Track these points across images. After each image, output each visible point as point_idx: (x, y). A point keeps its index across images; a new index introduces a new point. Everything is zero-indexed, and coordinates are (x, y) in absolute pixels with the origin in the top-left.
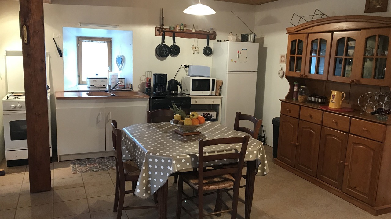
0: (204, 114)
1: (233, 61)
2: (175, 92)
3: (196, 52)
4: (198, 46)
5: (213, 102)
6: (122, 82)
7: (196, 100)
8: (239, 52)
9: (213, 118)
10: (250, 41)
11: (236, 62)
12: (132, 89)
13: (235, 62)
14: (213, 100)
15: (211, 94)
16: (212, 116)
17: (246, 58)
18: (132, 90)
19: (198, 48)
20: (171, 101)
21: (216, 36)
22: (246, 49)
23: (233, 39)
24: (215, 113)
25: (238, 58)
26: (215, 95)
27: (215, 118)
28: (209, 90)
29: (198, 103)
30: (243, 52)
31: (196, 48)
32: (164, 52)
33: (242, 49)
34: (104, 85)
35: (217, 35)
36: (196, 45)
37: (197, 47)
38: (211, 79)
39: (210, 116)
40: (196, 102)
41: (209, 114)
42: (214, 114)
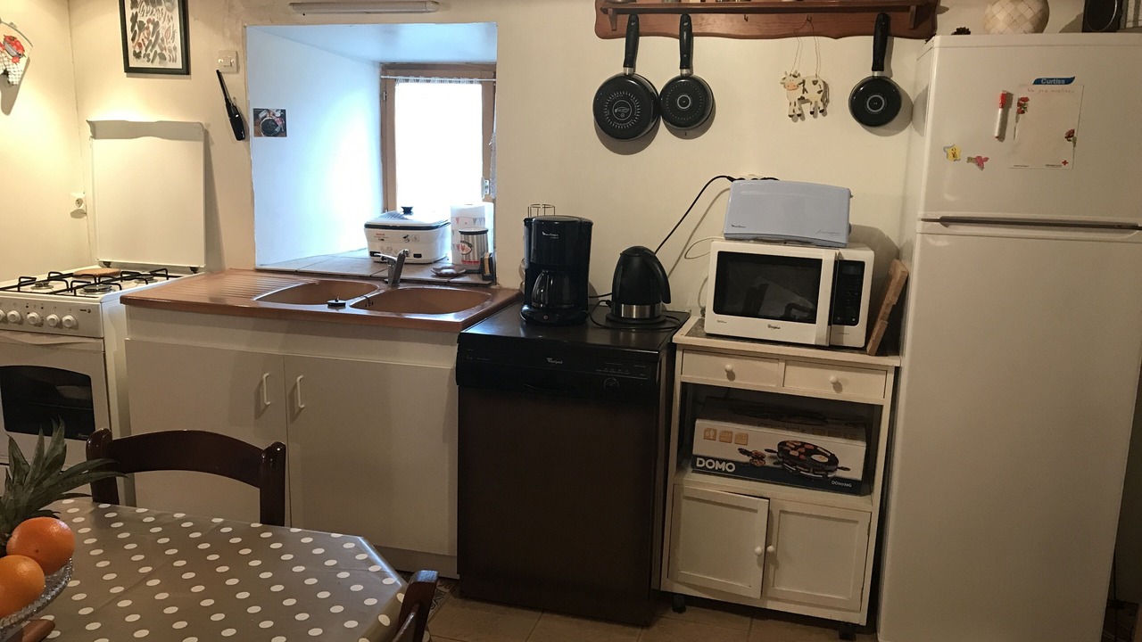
0: (782, 444)
1: (963, 156)
2: (640, 312)
3: (807, 108)
4: (822, 77)
5: (837, 386)
6: (470, 246)
7: (729, 367)
8: (1006, 100)
9: (840, 473)
10: (1130, 25)
11: (980, 162)
12: (493, 278)
13: (974, 166)
14: (833, 376)
15: (824, 343)
16: (833, 460)
17: (1070, 135)
18: (496, 284)
19: (817, 88)
20: (549, 360)
21: (939, 17)
22: (1069, 81)
23: (1014, 23)
24: (860, 448)
25: (1001, 137)
26: (862, 350)
27: (856, 474)
28: (813, 320)
29: (738, 383)
30: (1036, 96)
31: (808, 85)
32: (618, 114)
33: (1038, 82)
34: (416, 256)
35: (946, 9)
36: (807, 73)
37: (815, 83)
38: (827, 257)
39: (826, 460)
40: (731, 375)
41: (815, 450)
42: (849, 454)
